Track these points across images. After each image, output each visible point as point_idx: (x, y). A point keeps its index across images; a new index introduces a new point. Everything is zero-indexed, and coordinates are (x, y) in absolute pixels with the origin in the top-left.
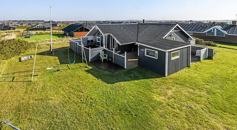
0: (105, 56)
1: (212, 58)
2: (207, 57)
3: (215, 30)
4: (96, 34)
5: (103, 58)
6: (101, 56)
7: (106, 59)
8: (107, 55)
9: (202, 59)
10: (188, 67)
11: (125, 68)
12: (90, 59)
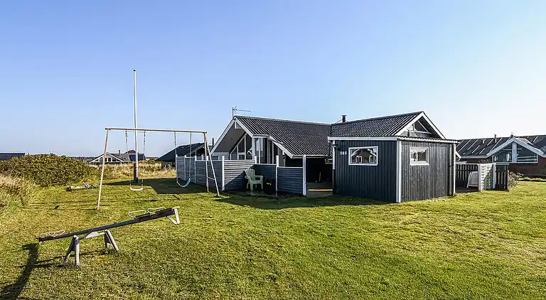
0: (258, 179)
1: (506, 188)
2: (494, 187)
3: (514, 147)
4: (241, 138)
5: (252, 182)
6: (249, 177)
7: (259, 185)
8: (262, 177)
9: (481, 188)
10: (448, 195)
11: (304, 193)
12: (223, 185)
